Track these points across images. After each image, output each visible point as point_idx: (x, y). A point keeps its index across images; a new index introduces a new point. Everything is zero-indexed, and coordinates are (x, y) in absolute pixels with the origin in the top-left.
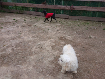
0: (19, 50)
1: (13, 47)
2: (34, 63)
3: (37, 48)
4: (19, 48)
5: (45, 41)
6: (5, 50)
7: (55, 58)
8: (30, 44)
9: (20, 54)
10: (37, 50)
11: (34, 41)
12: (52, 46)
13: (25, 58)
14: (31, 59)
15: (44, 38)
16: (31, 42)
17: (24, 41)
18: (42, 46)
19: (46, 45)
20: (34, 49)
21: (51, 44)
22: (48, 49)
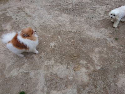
0: (77, 7)
1: (73, 5)
2: (85, 18)
3: (91, 9)
4: (77, 6)
5: (101, 6)
6: (67, 5)
7: (104, 19)
8: (87, 5)
9: (77, 10)
10: (91, 11)
11: (90, 4)
12: (105, 11)
13: (80, 14)
14: (84, 15)
15: (102, 3)
16: (87, 4)
17: (82, 2)
18: (97, 9)
19: (100, 9)
20: (88, 9)
21: (105, 9)
22: (101, 12)
